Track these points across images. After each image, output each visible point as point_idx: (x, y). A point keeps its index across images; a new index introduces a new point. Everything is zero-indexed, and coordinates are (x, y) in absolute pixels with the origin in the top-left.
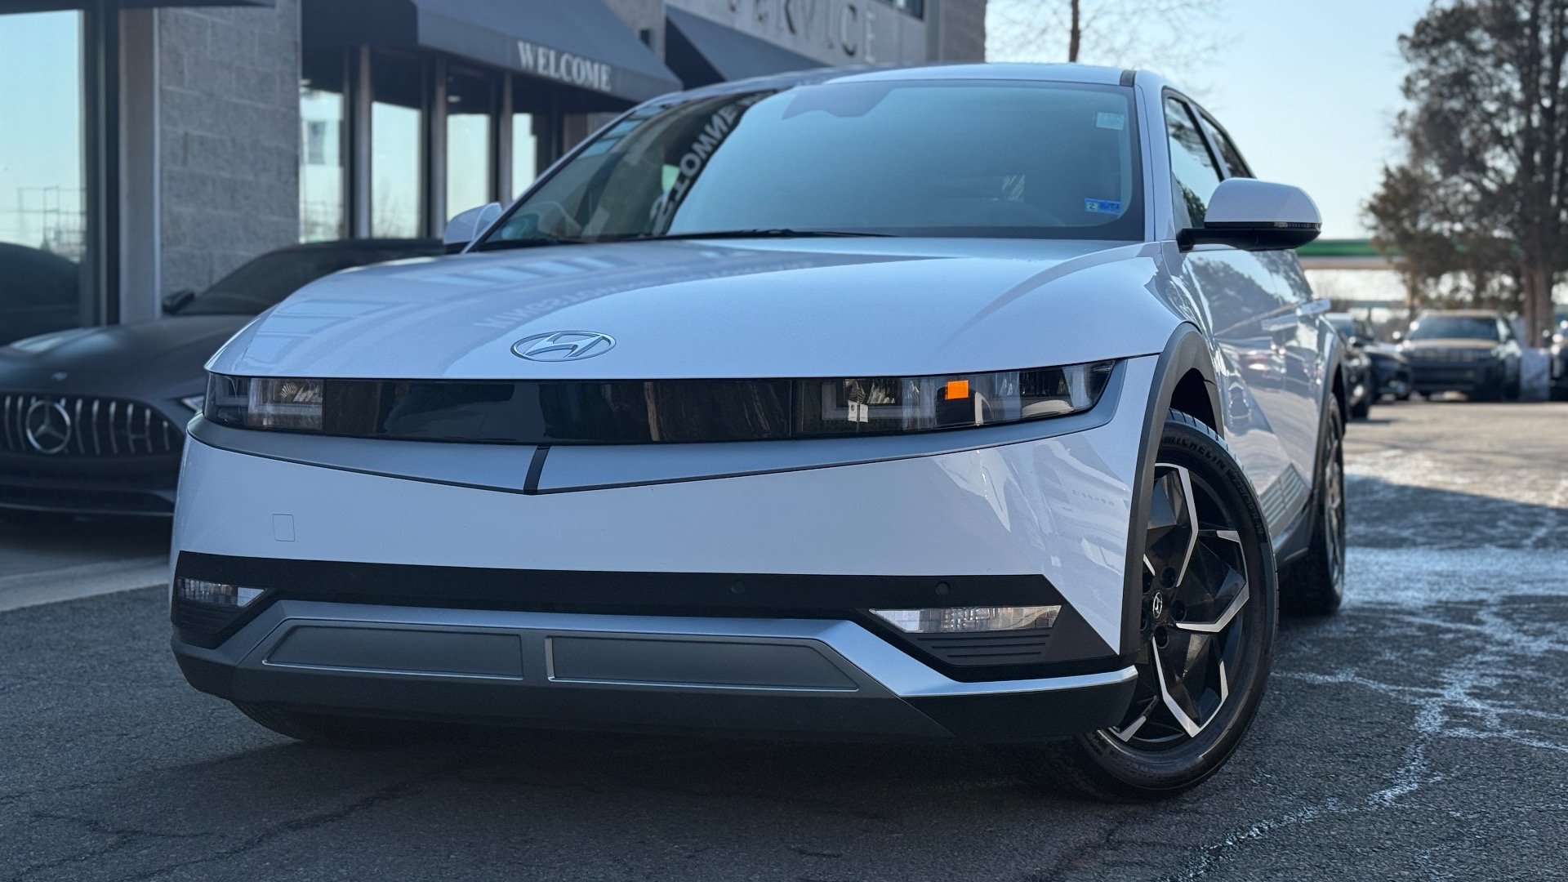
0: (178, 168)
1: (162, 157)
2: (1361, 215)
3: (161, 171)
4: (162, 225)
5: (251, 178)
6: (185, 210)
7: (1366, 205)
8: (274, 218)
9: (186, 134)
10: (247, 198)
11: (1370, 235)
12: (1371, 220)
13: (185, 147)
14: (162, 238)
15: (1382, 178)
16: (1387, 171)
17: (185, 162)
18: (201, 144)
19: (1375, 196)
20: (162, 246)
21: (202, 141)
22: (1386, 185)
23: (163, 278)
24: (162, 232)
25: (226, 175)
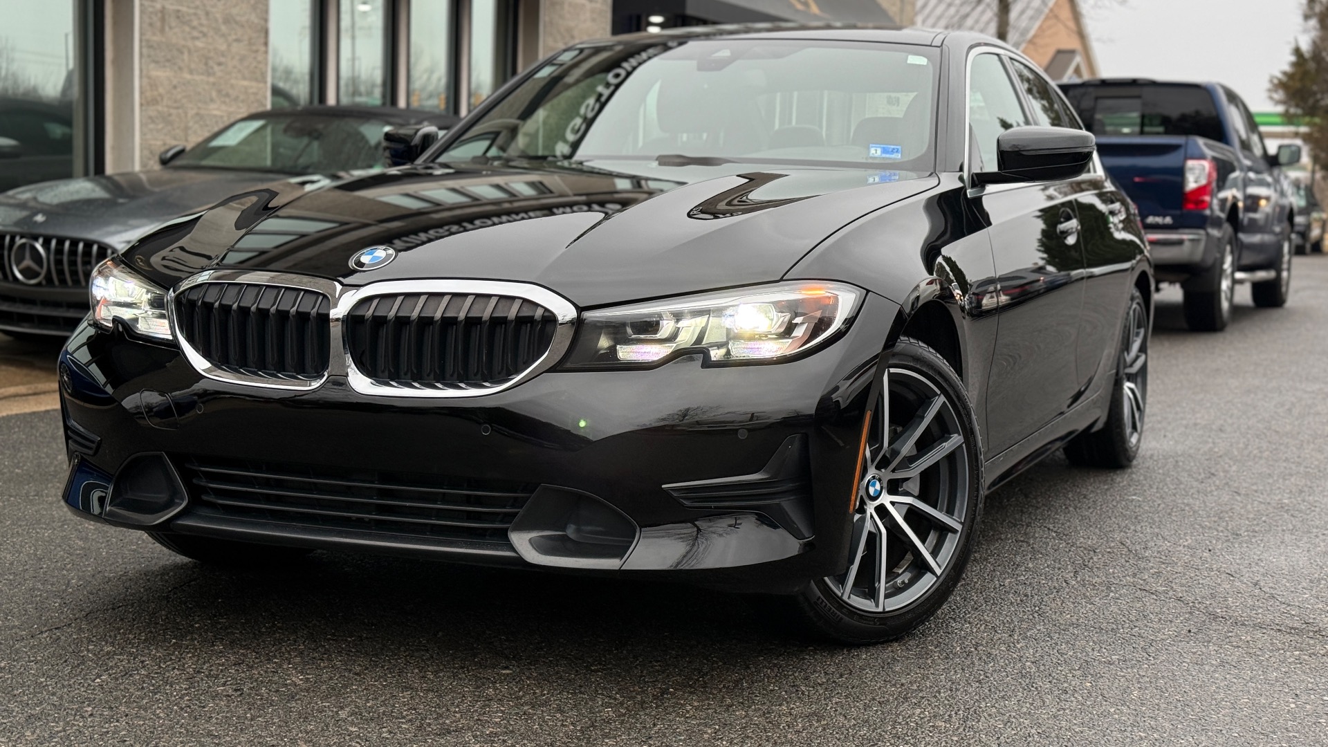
0: (157, 38)
1: (141, 28)
2: (1269, 90)
3: (141, 41)
4: (141, 87)
5: (223, 47)
6: (160, 74)
7: (1276, 81)
8: (245, 83)
9: (163, 10)
10: (220, 64)
11: (1280, 109)
12: (1279, 95)
13: (163, 20)
14: (141, 98)
15: (1293, 58)
16: (1297, 51)
17: (162, 31)
18: (178, 17)
19: (1285, 73)
20: (141, 105)
21: (178, 15)
22: (1294, 65)
23: (143, 134)
24: (142, 93)
25: (199, 44)
